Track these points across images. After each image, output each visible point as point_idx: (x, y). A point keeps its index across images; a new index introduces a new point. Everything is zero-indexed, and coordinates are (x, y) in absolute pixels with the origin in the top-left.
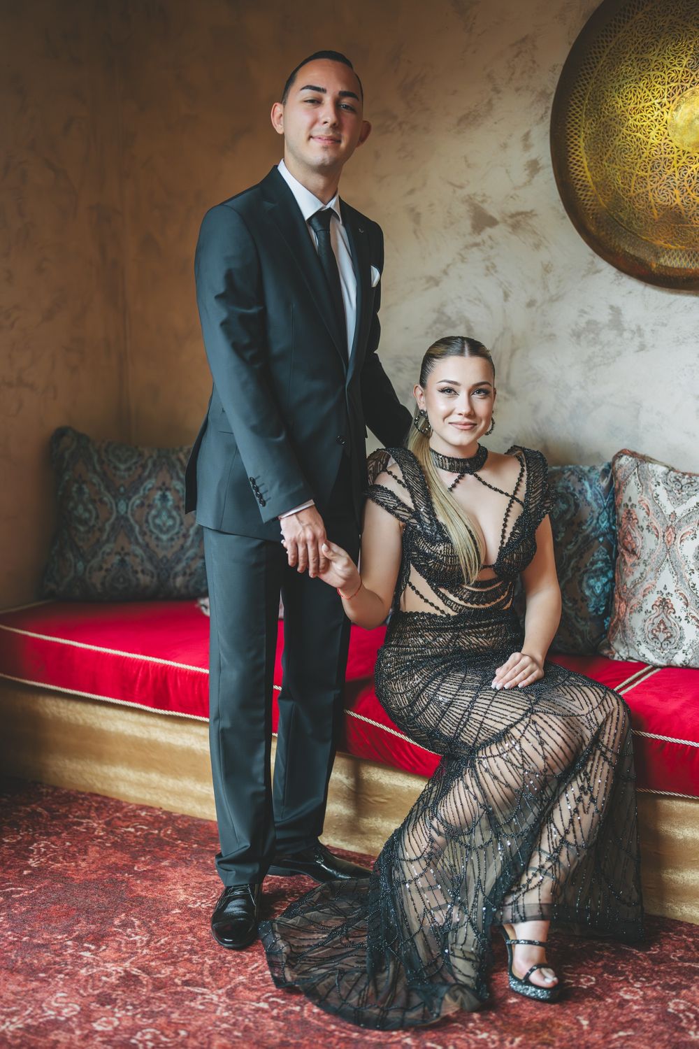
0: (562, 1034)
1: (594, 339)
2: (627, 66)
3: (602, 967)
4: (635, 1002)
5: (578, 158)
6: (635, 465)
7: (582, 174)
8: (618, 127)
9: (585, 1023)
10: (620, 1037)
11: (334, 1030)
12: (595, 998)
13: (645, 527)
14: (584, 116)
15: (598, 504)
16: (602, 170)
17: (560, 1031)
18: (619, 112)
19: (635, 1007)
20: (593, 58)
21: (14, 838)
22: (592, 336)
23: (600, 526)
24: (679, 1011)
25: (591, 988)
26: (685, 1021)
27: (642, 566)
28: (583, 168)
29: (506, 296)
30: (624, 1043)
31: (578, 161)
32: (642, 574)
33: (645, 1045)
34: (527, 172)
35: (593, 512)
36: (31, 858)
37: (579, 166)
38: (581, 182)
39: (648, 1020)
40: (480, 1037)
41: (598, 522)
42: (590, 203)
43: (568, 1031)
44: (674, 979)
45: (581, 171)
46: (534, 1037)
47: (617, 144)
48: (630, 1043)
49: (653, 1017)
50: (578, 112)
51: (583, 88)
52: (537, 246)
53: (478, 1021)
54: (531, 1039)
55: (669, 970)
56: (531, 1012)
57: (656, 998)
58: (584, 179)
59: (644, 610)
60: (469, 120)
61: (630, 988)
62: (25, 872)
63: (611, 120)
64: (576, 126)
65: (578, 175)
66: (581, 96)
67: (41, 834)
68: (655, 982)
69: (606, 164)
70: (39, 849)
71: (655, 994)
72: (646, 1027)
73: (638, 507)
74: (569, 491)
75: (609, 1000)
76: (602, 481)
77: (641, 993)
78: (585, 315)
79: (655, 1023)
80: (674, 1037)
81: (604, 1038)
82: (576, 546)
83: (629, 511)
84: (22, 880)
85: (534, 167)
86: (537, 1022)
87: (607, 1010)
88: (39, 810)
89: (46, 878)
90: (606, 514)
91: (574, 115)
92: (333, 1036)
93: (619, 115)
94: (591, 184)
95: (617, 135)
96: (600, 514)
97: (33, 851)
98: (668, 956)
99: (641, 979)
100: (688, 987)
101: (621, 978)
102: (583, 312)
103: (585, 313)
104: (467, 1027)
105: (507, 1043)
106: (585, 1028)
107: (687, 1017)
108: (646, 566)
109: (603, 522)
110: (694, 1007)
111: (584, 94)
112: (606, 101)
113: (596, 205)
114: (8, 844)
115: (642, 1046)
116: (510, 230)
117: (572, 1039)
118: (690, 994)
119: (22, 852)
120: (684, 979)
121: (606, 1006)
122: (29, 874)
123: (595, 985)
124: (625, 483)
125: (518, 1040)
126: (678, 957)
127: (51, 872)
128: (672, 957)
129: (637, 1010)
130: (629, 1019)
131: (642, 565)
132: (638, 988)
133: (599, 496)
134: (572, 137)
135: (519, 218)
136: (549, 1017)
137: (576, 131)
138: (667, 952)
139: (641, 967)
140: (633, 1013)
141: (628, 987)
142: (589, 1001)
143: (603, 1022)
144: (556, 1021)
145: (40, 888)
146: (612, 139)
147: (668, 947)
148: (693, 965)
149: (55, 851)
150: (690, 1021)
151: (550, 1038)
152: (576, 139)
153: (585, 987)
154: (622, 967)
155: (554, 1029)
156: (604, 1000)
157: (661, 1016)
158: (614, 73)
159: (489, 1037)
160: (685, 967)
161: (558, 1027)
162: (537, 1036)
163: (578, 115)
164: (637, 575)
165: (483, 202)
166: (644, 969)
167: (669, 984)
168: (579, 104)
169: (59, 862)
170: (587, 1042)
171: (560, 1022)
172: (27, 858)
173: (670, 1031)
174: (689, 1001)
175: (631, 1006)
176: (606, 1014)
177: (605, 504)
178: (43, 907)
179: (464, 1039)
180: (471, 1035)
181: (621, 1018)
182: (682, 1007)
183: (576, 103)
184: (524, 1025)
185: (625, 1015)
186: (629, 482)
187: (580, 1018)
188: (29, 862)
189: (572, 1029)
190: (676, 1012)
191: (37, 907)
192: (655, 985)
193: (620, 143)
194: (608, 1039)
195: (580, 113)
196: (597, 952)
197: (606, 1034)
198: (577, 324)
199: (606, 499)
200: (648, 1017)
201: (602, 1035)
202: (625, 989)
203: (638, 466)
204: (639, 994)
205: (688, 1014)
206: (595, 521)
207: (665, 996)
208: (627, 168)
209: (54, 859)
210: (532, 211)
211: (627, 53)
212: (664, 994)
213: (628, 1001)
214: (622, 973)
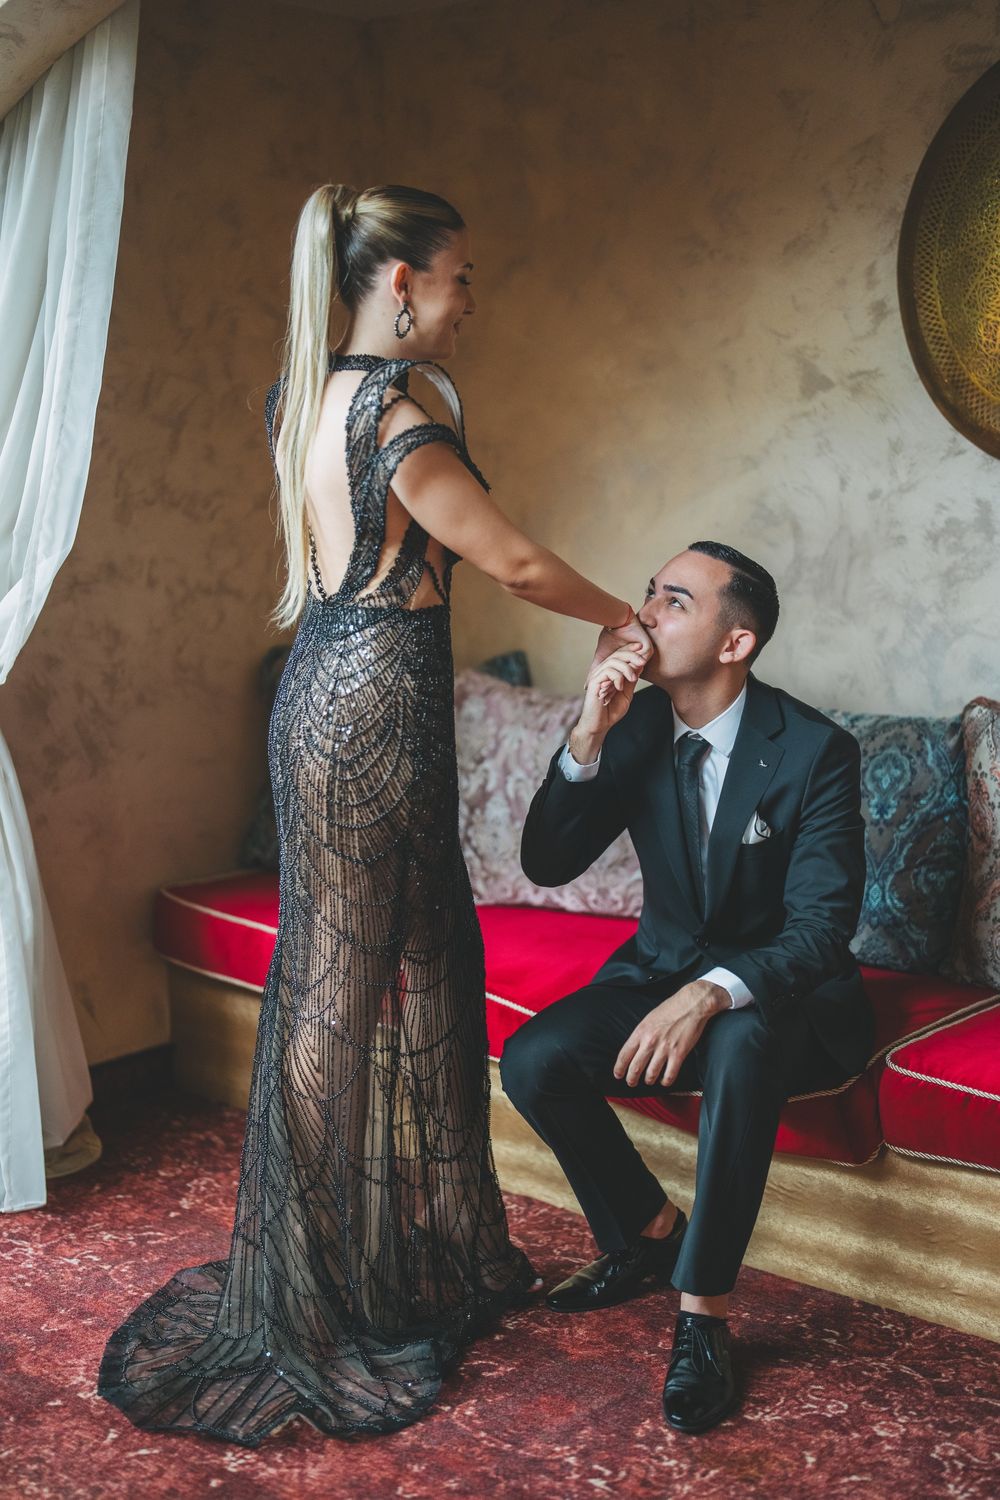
0: (774, 1471)
1: (955, 544)
2: (993, 177)
3: (864, 1392)
4: (889, 1441)
5: (930, 301)
6: (990, 719)
7: (934, 321)
8: (980, 259)
9: (811, 1460)
10: (851, 1482)
11: (484, 1439)
12: (836, 1431)
13: (997, 805)
14: (937, 244)
15: (942, 770)
16: (959, 317)
17: (774, 1467)
18: (982, 239)
19: (888, 1447)
20: (950, 167)
21: (172, 1171)
22: (953, 539)
23: (946, 800)
24: (945, 1458)
25: (837, 1418)
26: (948, 1471)
27: (992, 857)
28: (936, 314)
29: (843, 483)
30: (853, 1490)
31: (930, 304)
32: (991, 868)
33: (880, 1495)
34: (871, 317)
35: (935, 781)
36: (184, 1196)
37: (931, 311)
38: (933, 333)
39: (899, 1465)
40: (665, 1464)
41: (942, 795)
42: (945, 360)
43: (784, 1467)
44: (957, 1416)
45: (933, 318)
46: (736, 1470)
47: (980, 282)
48: (861, 1490)
49: (907, 1462)
50: (930, 239)
51: (938, 206)
52: (883, 417)
53: (670, 1445)
54: (730, 1473)
55: (954, 1405)
56: (745, 1440)
57: (919, 1439)
58: (936, 328)
59: (992, 918)
60: (797, 247)
61: (891, 1423)
62: (172, 1215)
63: (971, 249)
64: (928, 258)
65: (929, 323)
66: (934, 217)
67: (207, 1169)
68: (928, 1419)
69: (966, 309)
70: (198, 1187)
71: (921, 1433)
72: (892, 1474)
73: (989, 776)
74: (904, 751)
75: (856, 1435)
76: (950, 739)
77: (903, 1430)
78: (944, 512)
79: (907, 1470)
80: (924, 1490)
81: (829, 1480)
82: (912, 827)
83: (979, 781)
84: (166, 1224)
85: (879, 310)
86: (748, 1453)
87: (848, 1447)
88: (215, 1139)
89: (195, 1223)
90: (953, 785)
91: (925, 242)
92: (479, 1446)
93: (981, 243)
94: (945, 335)
95: (979, 271)
96: (944, 784)
97: (190, 1189)
98: (962, 1387)
99: (911, 1412)
100: (971, 1429)
101: (884, 1409)
102: (942, 507)
103: (945, 508)
104: (653, 1451)
105: (698, 1476)
106: (809, 1466)
107: (954, 1467)
108: (996, 857)
109: (949, 796)
110: (969, 1455)
111: (939, 215)
112: (965, 224)
113: (951, 364)
114: (163, 1178)
115: (876, 1496)
116: (849, 395)
117: (786, 1477)
118: (971, 1437)
119: (177, 1189)
120: (971, 1418)
121: (848, 1441)
122: (176, 1217)
123: (844, 1415)
124: (975, 742)
125: (712, 1473)
126: (976, 1391)
127: (205, 1217)
128: (966, 1389)
129: (889, 1451)
130: (874, 1460)
131: (991, 855)
132: (901, 1423)
133: (944, 760)
134: (922, 272)
135: (860, 379)
136: (766, 1449)
137: (928, 265)
138: (963, 1382)
139: (917, 1397)
140: (881, 1454)
141: (888, 1421)
142: (828, 1434)
143: (836, 1462)
144: (773, 1454)
145: (183, 1236)
146: (972, 275)
147: (967, 1376)
148: (991, 1402)
149: (217, 1191)
150: (955, 1471)
151: (757, 1474)
152: (927, 276)
153: (829, 1416)
154: (891, 1396)
155: (767, 1464)
156: (849, 1434)
157: (918, 1462)
158: (976, 187)
159: (677, 1465)
160: (980, 1404)
161: (773, 1462)
162: (740, 1470)
163: (929, 243)
164: (986, 870)
165: (816, 356)
166: (920, 1400)
167: (947, 1423)
168: (932, 228)
169: (217, 1205)
170: (804, 1483)
171: (777, 1455)
172: (179, 1197)
173: (922, 1481)
174: (963, 1447)
175: (883, 1445)
176: (845, 1451)
177: (952, 771)
178: (180, 1257)
179: (643, 1465)
180: (655, 1461)
181: (862, 1459)
182: (951, 1453)
183: (927, 227)
184: (729, 1454)
185: (869, 1455)
186: (980, 742)
187: (807, 1453)
188: (181, 1202)
189: (791, 1466)
190: (941, 1459)
191: (172, 1258)
192: (927, 1423)
193: (982, 281)
194: (834, 1483)
195: (933, 240)
196: (865, 1373)
197: (835, 1476)
198: (933, 524)
199: (953, 763)
200: (901, 1462)
201: (827, 1477)
202: (883, 1423)
203: (993, 721)
204: (899, 1431)
205: (956, 1462)
206: (937, 794)
207: (934, 1437)
208: (990, 316)
209: (213, 1202)
210: (876, 370)
211: (993, 160)
212: (934, 1434)
213: (881, 1438)
214: (887, 1403)
